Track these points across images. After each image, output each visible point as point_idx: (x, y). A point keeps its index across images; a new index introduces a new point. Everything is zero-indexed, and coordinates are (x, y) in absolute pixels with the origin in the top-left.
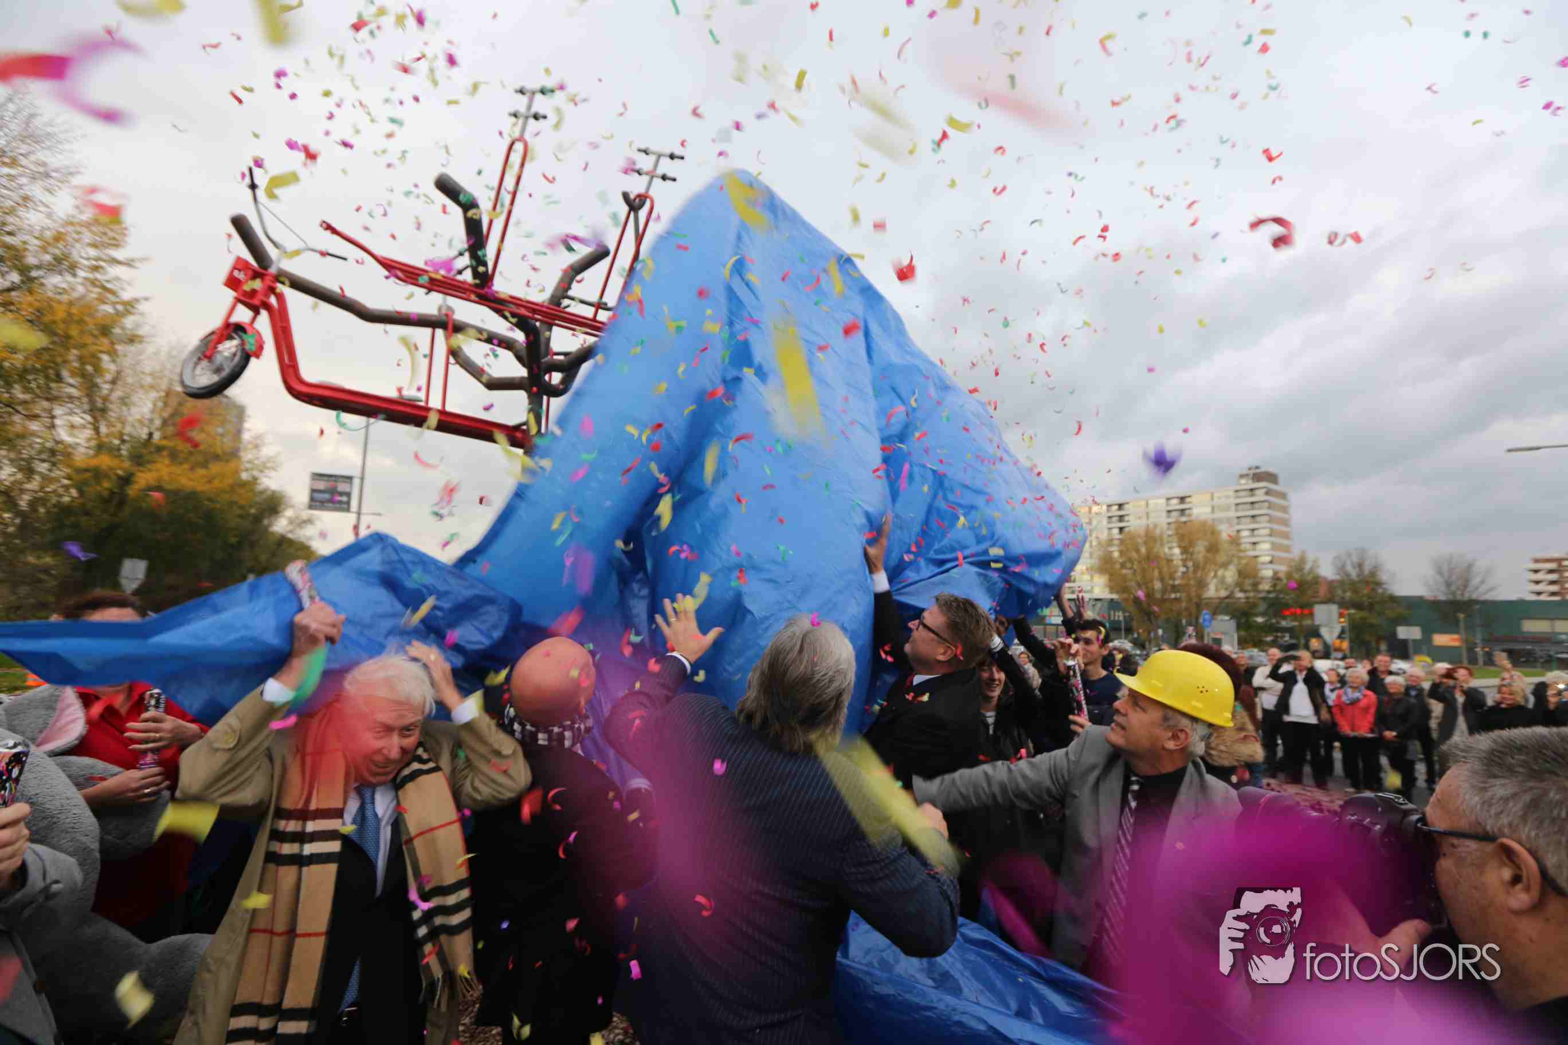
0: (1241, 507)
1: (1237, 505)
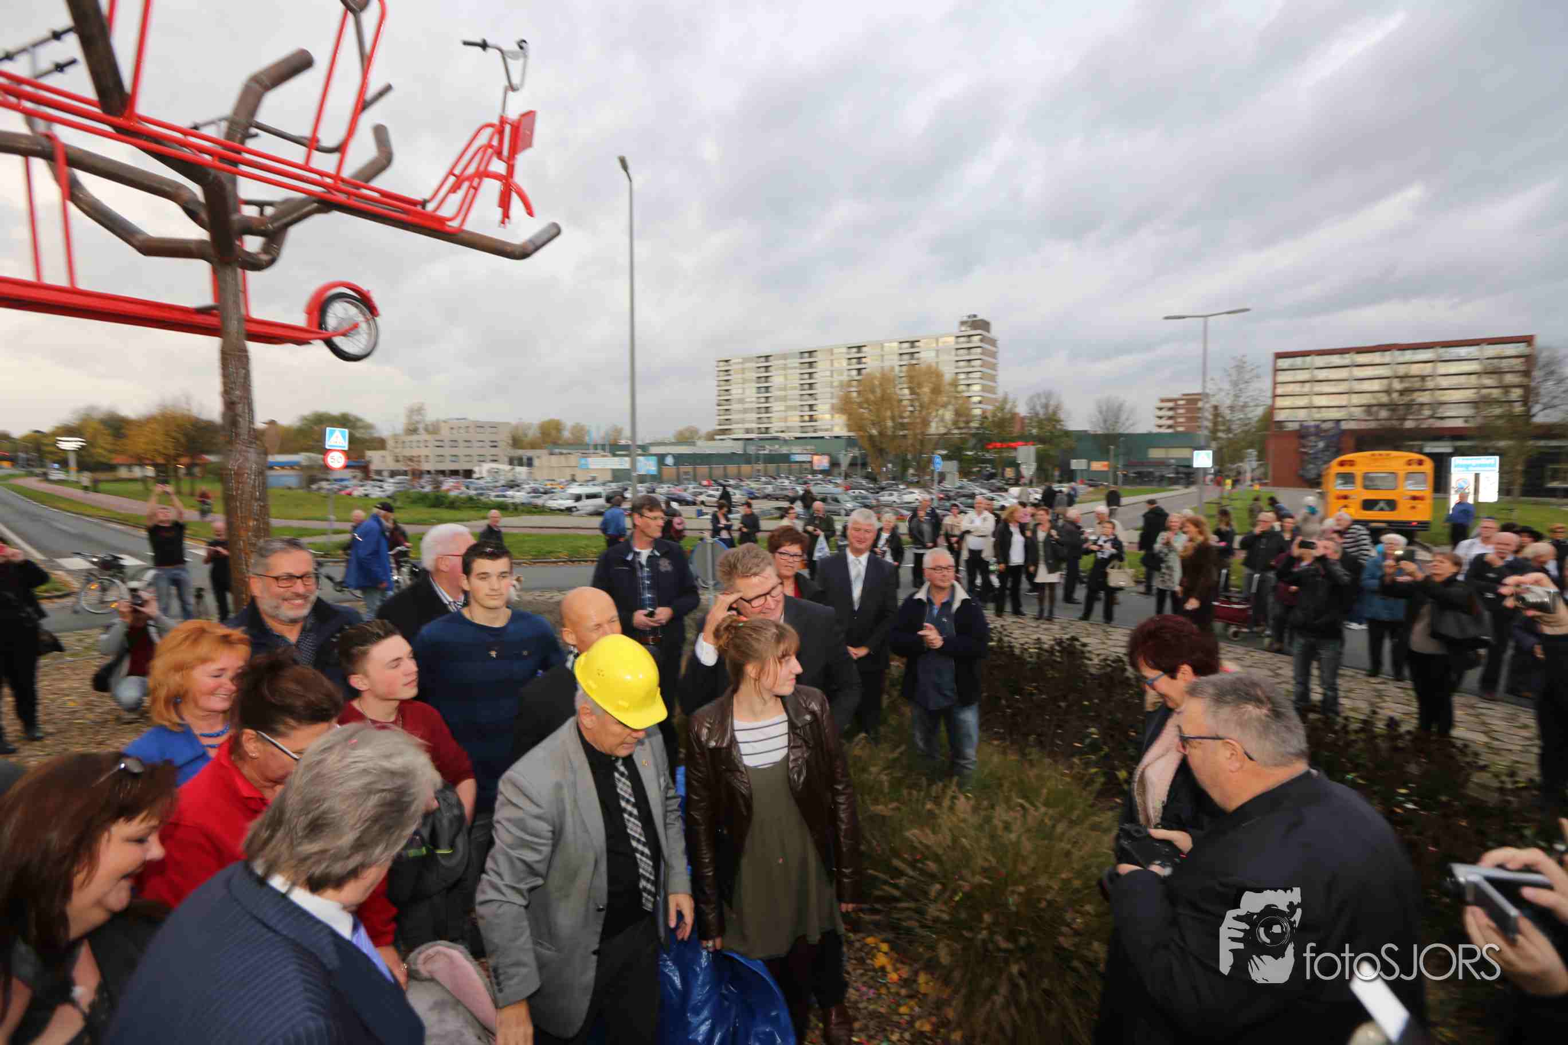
0: (960, 352)
1: (957, 350)
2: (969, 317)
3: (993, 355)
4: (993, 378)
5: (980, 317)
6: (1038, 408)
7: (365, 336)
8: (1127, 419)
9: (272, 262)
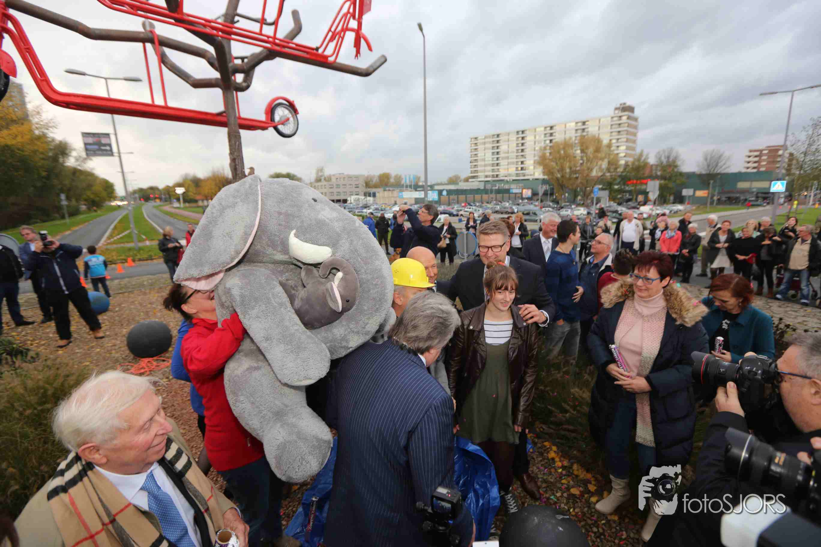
0: (614, 126)
1: (612, 125)
2: (621, 105)
3: (636, 127)
4: (634, 142)
5: (628, 104)
6: (663, 158)
7: (293, 125)
8: (724, 164)
9: (248, 87)
